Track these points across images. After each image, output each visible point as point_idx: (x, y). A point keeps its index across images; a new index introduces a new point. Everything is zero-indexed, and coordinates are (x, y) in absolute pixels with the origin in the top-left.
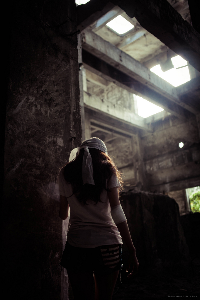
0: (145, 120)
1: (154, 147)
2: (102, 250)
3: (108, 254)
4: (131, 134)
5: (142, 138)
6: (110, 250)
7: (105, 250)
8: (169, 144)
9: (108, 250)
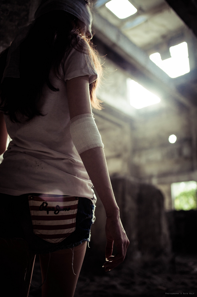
6: (49, 205)
9: (45, 205)
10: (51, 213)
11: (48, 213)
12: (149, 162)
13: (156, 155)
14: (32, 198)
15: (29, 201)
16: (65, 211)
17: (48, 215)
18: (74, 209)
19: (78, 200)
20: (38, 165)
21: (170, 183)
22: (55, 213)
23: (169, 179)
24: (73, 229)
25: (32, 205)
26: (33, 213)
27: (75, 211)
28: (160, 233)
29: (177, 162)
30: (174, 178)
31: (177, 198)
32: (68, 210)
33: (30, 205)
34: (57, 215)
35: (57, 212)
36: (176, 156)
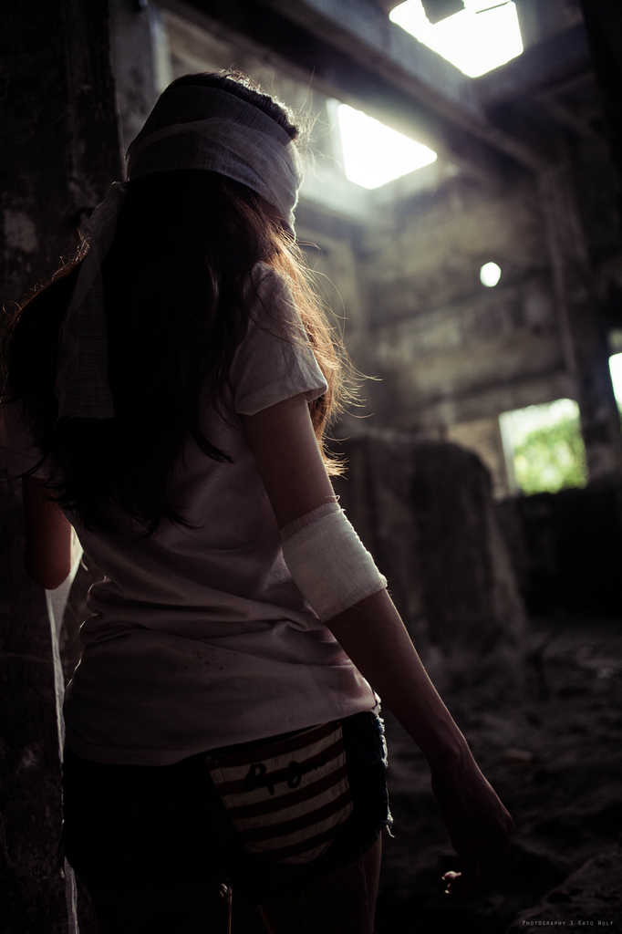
0: (372, 195)
1: (402, 284)
2: (220, 775)
3: (258, 795)
4: (328, 242)
5: (363, 255)
6: (269, 770)
7: (240, 772)
8: (450, 274)
9: (258, 771)
10: (282, 789)
11: (272, 792)
12: (425, 354)
13: (444, 331)
14: (217, 761)
15: (212, 772)
16: (316, 769)
17: (274, 796)
18: (337, 755)
19: (341, 728)
20: (207, 663)
21: (495, 413)
22: (291, 785)
23: (490, 400)
24: (349, 808)
25: (223, 781)
26: (231, 801)
27: (341, 760)
28: (489, 582)
29: (511, 345)
30: (505, 397)
31: (517, 452)
32: (322, 764)
33: (216, 783)
34: (298, 788)
35: (295, 780)
36: (507, 328)
